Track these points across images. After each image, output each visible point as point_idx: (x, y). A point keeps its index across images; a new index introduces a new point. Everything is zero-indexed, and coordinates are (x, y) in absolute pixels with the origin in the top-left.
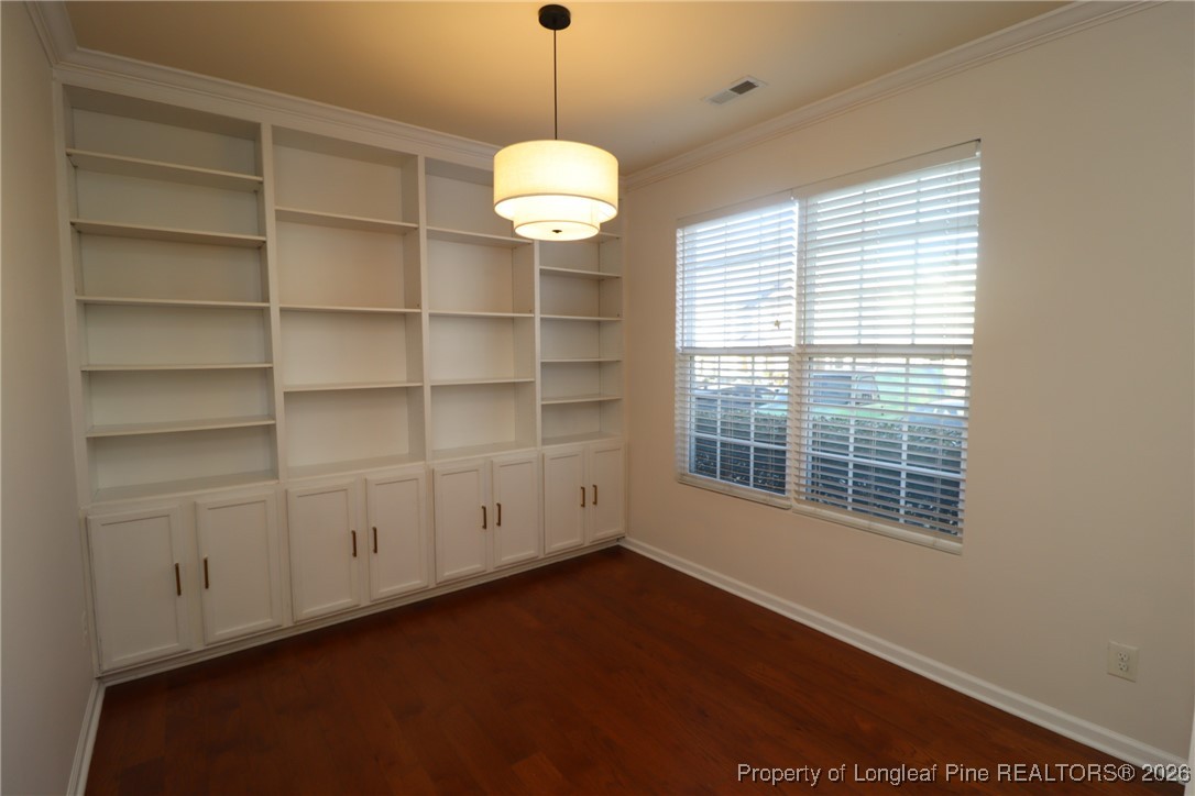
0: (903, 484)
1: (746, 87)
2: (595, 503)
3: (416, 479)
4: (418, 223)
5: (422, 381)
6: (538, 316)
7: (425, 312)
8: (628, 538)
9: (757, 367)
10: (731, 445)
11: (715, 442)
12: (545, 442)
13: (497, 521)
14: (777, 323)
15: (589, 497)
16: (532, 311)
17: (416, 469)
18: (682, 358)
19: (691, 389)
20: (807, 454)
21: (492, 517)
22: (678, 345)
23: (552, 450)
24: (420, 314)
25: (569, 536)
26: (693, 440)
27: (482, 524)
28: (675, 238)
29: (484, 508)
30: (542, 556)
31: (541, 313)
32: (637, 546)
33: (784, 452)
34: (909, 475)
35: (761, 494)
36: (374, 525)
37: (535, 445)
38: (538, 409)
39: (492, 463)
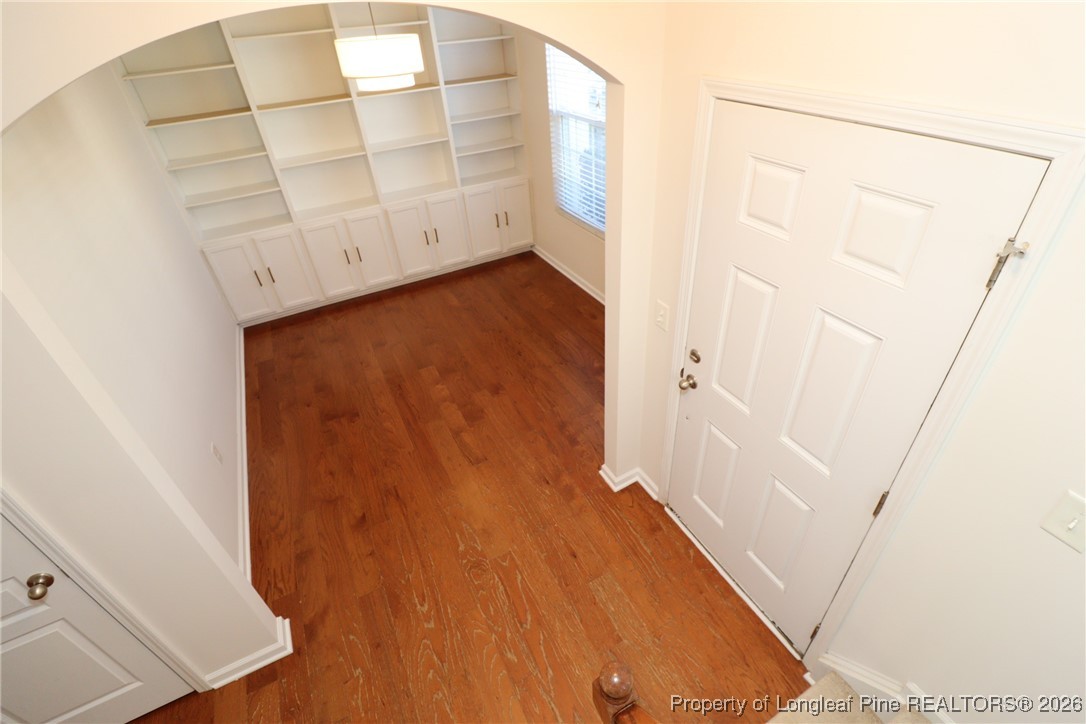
2: (507, 224)
3: (377, 216)
4: (332, 28)
5: (365, 150)
6: (442, 86)
8: (537, 247)
12: (464, 181)
13: (435, 240)
15: (502, 220)
16: (437, 85)
17: (374, 210)
18: (555, 118)
23: (469, 189)
24: (352, 101)
25: (490, 246)
27: (425, 243)
29: (425, 232)
30: (472, 259)
36: (356, 245)
37: (456, 187)
38: (455, 161)
39: (426, 203)
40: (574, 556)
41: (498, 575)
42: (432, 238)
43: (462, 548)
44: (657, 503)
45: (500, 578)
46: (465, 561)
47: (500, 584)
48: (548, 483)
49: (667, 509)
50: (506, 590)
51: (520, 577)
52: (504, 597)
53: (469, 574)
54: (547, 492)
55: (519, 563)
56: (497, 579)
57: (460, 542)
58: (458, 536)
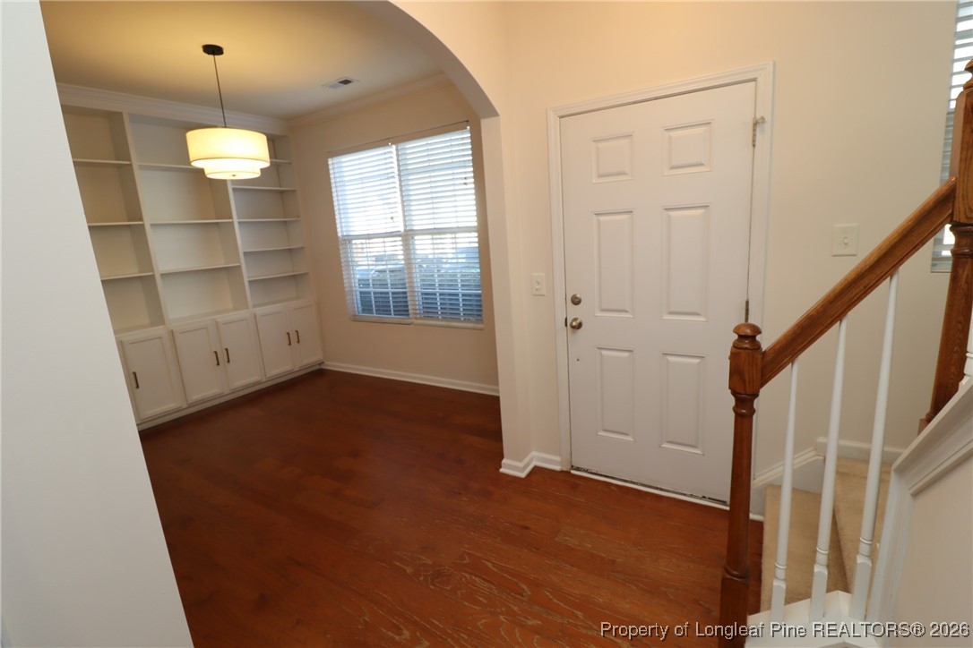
0: (461, 300)
1: (346, 82)
2: (299, 342)
3: (161, 338)
4: (130, 160)
5: (153, 271)
6: (236, 220)
7: (147, 222)
8: (326, 363)
9: (387, 244)
10: (378, 293)
11: (370, 293)
12: (254, 306)
13: (226, 360)
14: (392, 218)
15: (293, 338)
16: (231, 217)
17: (159, 330)
18: (343, 242)
19: (352, 261)
20: (418, 292)
21: (221, 358)
22: (340, 234)
23: (260, 311)
24: (143, 225)
25: (282, 365)
26: (358, 293)
27: (216, 362)
28: (327, 165)
29: (216, 353)
30: (264, 380)
31: (238, 218)
32: (334, 366)
33: (405, 293)
34: (463, 295)
35: (398, 318)
36: (133, 371)
37: (247, 307)
38: (247, 284)
39: (217, 322)
40: (527, 528)
41: (465, 572)
42: (223, 358)
43: (409, 570)
44: (562, 472)
45: (470, 573)
46: (422, 579)
47: (474, 577)
48: (459, 493)
49: (573, 472)
50: (483, 579)
51: (489, 565)
52: (486, 584)
53: (434, 585)
54: (464, 499)
55: (478, 554)
56: (467, 576)
57: (404, 567)
58: (398, 563)
